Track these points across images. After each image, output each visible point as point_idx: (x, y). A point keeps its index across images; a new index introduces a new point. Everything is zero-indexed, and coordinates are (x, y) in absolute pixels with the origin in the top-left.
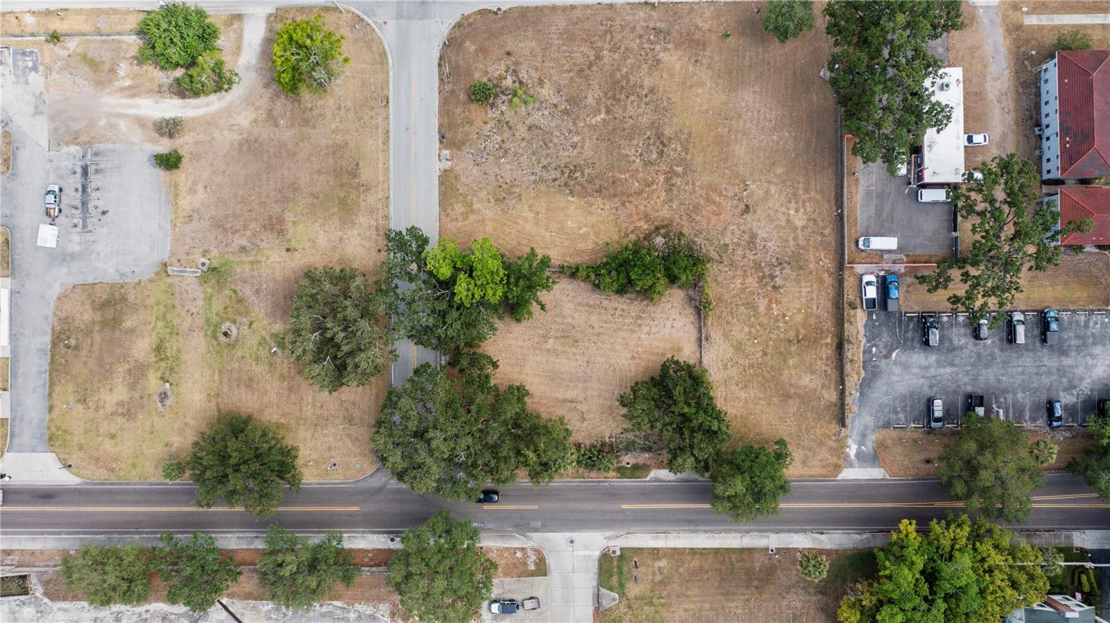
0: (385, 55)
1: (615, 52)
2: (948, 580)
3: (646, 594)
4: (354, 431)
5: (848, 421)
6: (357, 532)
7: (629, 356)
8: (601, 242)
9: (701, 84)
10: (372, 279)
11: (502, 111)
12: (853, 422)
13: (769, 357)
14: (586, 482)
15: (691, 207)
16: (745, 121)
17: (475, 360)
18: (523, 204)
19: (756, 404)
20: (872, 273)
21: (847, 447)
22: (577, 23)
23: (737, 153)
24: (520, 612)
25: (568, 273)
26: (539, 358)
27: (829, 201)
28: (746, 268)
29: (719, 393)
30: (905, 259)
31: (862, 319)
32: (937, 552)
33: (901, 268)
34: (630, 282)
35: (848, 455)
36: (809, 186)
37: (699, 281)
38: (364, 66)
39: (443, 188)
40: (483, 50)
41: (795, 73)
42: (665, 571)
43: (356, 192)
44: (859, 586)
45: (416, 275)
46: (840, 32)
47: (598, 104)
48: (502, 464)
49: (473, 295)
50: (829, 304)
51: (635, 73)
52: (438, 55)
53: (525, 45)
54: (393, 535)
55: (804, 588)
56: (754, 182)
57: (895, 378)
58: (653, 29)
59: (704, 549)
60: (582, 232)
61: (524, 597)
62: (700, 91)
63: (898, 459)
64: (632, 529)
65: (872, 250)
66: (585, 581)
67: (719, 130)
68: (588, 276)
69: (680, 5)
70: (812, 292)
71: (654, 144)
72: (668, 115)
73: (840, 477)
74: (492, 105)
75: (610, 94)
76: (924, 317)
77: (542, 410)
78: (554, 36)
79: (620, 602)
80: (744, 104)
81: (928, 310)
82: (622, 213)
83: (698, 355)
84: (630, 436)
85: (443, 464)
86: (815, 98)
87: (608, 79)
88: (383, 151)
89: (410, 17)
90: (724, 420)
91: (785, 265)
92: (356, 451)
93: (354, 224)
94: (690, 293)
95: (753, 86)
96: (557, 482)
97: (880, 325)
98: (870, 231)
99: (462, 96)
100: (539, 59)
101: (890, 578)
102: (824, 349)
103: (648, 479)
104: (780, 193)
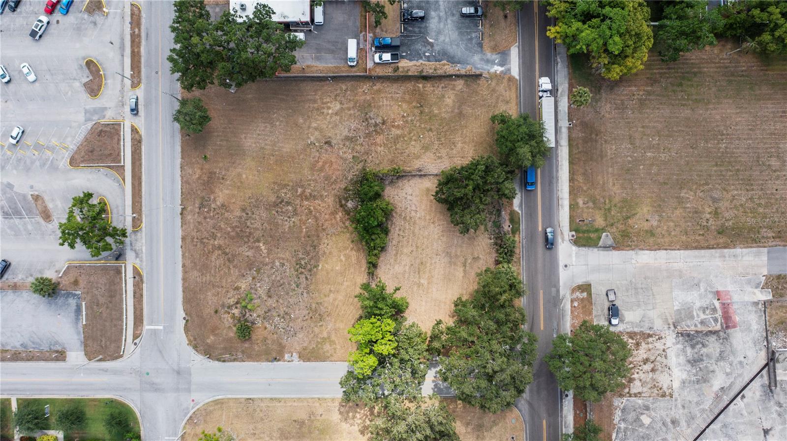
0: (216, 401)
1: (216, 236)
2: (589, 5)
3: (603, 213)
4: (488, 424)
5: (478, 72)
6: (562, 421)
7: (432, 225)
8: (351, 246)
9: (240, 175)
11: (257, 317)
12: (478, 69)
13: (433, 127)
14: (523, 256)
15: (326, 182)
16: (266, 144)
17: (436, 337)
18: (324, 301)
19: (466, 136)
20: (373, 56)
21: (496, 72)
22: (195, 263)
23: (288, 150)
24: (617, 303)
25: (373, 270)
26: (434, 290)
27: (323, 86)
28: (370, 143)
29: (458, 162)
30: (364, 33)
31: (406, 63)
32: (569, 12)
33: (370, 36)
34: (380, 225)
35: (502, 72)
36: (311, 100)
37: (379, 177)
38: (224, 417)
39: (312, 359)
40: (214, 330)
41: (232, 110)
42: (586, 199)
43: (315, 422)
44: (594, 65)
46: (204, 81)
47: (252, 248)
48: (510, 318)
50: (395, 86)
51: (231, 222)
52: (217, 362)
53: (211, 299)
54: (563, 395)
55: (596, 102)
56: (309, 138)
57: (447, 40)
58: (200, 209)
59: (570, 172)
60: (344, 259)
61: (607, 301)
62: (244, 176)
63: (504, 38)
64: (556, 224)
65: (357, 56)
66: (595, 256)
67: (271, 162)
68: (376, 255)
69: (184, 190)
70: (386, 97)
71: (282, 208)
72: (261, 198)
73: (517, 77)
74: (253, 323)
75: (246, 240)
76: (404, 20)
77: (471, 288)
78: (204, 279)
79: (609, 232)
80: (254, 145)
81: (399, 17)
82: (331, 231)
83: (431, 177)
84: (490, 224)
85: (511, 361)
86: (250, 96)
87: (235, 240)
88: (285, 402)
89: (189, 383)
90: (478, 161)
91: (368, 116)
92: (502, 422)
93: (338, 424)
94: (387, 183)
95: (241, 139)
96: (523, 277)
97: (410, 50)
98: (344, 57)
100: (220, 290)
101: (588, 45)
102: (427, 89)
103: (520, 212)
104: (316, 120)
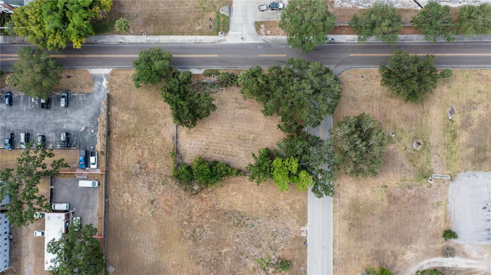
2: (56, 18)
3: (206, 13)
4: (352, 94)
5: (106, 97)
6: (351, 43)
7: (212, 130)
8: (225, 187)
9: (173, 266)
10: (342, 170)
11: (275, 255)
12: (104, 96)
13: (144, 128)
14: (235, 68)
15: (180, 204)
16: (152, 246)
17: (288, 129)
18: (264, 207)
19: (150, 105)
20: (92, 169)
21: (107, 84)
23: (157, 230)
24: (268, 4)
25: (242, 172)
26: (258, 129)
27: (112, 205)
28: (154, 173)
29: (168, 111)
30: (76, 175)
31: (98, 146)
32: (62, 32)
33: (79, 171)
34: (211, 167)
35: (107, 80)
36: (122, 213)
37: (176, 167)
39: (305, 216)
41: (127, 270)
42: (197, 24)
43: (350, 216)
44: (101, 16)
45: (318, 173)
47: (226, 258)
48: (276, 77)
49: (289, 162)
50: (114, 154)
51: (206, 273)
54: (332, 42)
55: (130, 16)
56: (148, 216)
57: (83, 117)
59: (178, 35)
60: (235, 193)
61: (267, 11)
62: (174, 262)
63: (83, 78)
64: (212, 45)
65: (92, 180)
66: (236, 19)
67: (165, 242)
68: (232, 170)
70: (122, 160)
71: (198, 236)
72: (190, 251)
73: (111, 70)
74: (279, 258)
75: (219, 262)
76: (68, 147)
77: (256, 104)
79: (219, 9)
80: (152, 255)
81: (66, 150)
82: (214, 202)
83: (178, 130)
84: (212, 90)
85: (305, 76)
86: (117, 257)
87: (220, 270)
88: (336, 237)
90: (164, 97)
91: (134, 174)
92: (351, 84)
93: (352, 199)
94: (181, 161)
95: (147, 264)
96: (248, 68)
97: (89, 143)
98: (93, 189)
99: (295, 264)
101: (85, 20)
102: (117, 132)
103: (204, 69)
104: (136, 210)
